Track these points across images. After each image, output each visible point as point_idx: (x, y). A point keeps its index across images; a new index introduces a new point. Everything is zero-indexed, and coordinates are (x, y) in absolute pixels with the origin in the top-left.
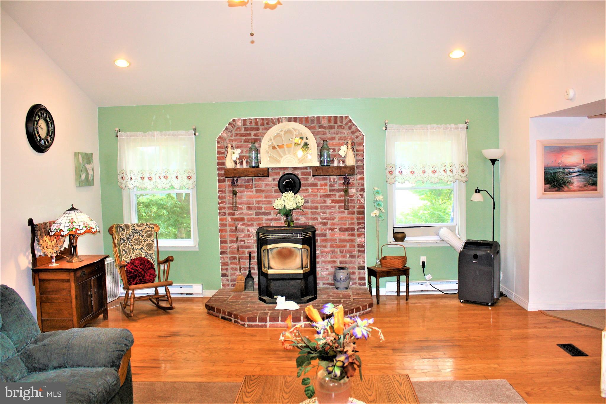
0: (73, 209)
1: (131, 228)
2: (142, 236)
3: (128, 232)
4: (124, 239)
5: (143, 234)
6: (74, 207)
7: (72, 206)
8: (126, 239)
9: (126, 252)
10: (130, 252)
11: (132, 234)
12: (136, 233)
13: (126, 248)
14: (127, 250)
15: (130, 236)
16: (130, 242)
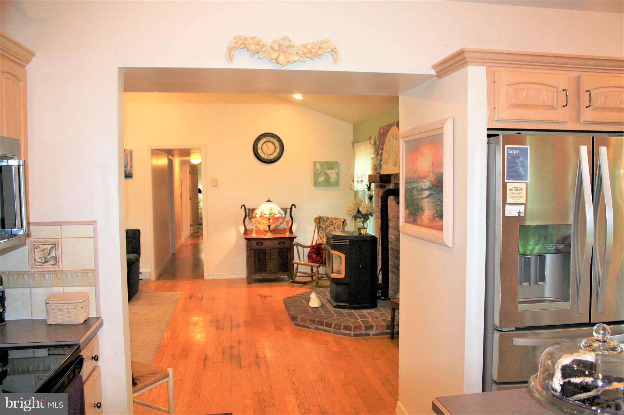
0: (269, 201)
1: (330, 220)
2: (334, 228)
3: (327, 223)
4: (323, 228)
5: (335, 226)
6: (270, 199)
7: (269, 199)
8: (324, 228)
9: (321, 238)
10: (323, 239)
11: (329, 225)
12: (332, 225)
13: (322, 235)
14: (322, 237)
15: (328, 226)
16: (326, 231)
